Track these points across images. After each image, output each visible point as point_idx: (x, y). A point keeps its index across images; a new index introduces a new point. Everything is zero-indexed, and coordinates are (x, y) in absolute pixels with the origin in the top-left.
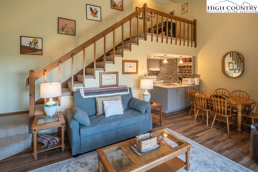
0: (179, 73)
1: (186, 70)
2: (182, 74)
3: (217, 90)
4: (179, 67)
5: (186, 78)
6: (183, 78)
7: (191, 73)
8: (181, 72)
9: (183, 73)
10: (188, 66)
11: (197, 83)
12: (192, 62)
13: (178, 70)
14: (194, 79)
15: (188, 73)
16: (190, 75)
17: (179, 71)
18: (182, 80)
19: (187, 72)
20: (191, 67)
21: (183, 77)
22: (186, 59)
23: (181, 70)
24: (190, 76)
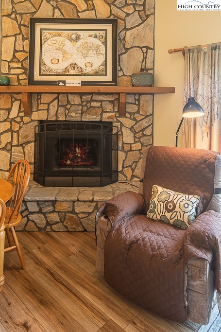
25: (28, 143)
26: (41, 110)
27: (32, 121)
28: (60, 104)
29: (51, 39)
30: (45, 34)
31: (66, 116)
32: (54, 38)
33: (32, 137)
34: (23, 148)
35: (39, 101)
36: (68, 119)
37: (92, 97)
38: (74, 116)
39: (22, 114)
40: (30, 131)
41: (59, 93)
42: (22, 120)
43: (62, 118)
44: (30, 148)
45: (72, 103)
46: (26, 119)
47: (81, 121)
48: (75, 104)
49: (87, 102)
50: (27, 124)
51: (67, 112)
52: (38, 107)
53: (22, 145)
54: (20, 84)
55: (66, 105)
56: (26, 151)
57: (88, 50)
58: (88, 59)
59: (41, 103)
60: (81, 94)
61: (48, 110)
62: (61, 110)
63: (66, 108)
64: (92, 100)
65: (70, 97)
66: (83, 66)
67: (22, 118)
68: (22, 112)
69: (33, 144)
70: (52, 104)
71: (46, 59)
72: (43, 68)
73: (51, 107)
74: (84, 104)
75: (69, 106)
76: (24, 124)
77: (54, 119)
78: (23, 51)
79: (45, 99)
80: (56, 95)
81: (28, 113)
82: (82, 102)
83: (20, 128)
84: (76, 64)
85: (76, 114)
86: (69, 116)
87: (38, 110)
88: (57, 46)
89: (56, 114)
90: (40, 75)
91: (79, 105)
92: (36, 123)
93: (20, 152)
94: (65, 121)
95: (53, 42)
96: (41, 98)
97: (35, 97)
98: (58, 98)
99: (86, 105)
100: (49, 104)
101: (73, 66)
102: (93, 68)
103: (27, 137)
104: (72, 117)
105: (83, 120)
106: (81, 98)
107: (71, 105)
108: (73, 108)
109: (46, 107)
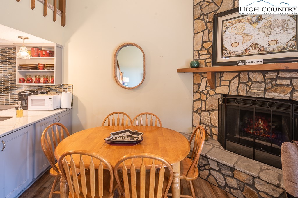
0: (20, 82)
1: (39, 74)
2: (30, 86)
3: (108, 117)
4: (21, 67)
5: (41, 93)
6: (30, 95)
7: (53, 82)
8: (26, 79)
9: (32, 82)
10: (44, 67)
11: (66, 104)
12: (55, 58)
13: (18, 76)
14: (59, 95)
15: (44, 82)
16: (49, 87)
17: (21, 77)
18: (27, 99)
19: (42, 79)
20: (52, 67)
21: (32, 92)
22: (39, 48)
23: (27, 74)
24: (50, 90)
25: (213, 110)
26: (223, 86)
27: (216, 94)
28: (241, 81)
29: (232, 27)
30: (226, 24)
31: (247, 92)
32: (234, 26)
33: (216, 107)
34: (210, 113)
35: (222, 78)
36: (249, 95)
37: (278, 74)
38: (257, 92)
39: (208, 88)
40: (214, 101)
41: (239, 72)
42: (208, 93)
43: (243, 93)
44: (215, 115)
45: (254, 80)
46: (212, 92)
47: (264, 98)
48: (257, 82)
49: (272, 79)
50: (212, 96)
51: (248, 88)
52: (221, 83)
53: (208, 111)
54: (207, 66)
55: (247, 82)
56: (212, 117)
57: (272, 29)
58: (272, 37)
59: (223, 80)
60: (264, 72)
61: (229, 86)
62: (242, 87)
63: (247, 85)
64: (278, 78)
65: (251, 75)
66: (265, 45)
67: (208, 91)
68: (208, 86)
69: (217, 112)
70: (233, 81)
71: (227, 44)
72: (224, 52)
73: (232, 83)
74: (268, 81)
75: (250, 83)
76: (210, 96)
77: (235, 93)
78: (209, 41)
79: (227, 77)
80: (237, 74)
81: (213, 87)
82: (265, 79)
83: (207, 98)
84: (257, 44)
85: (258, 90)
86: (250, 92)
87: (221, 86)
88: (237, 31)
89: (237, 89)
90: (222, 57)
91: (262, 82)
92: (219, 96)
93: (207, 117)
94: (246, 96)
95: (233, 29)
96: (223, 76)
97: (218, 75)
98: (238, 76)
99: (270, 82)
100: (230, 81)
101: (255, 46)
102: (279, 45)
103: (212, 106)
104: (254, 93)
105: (267, 97)
106: (264, 76)
107: (253, 82)
108: (255, 85)
109: (228, 83)
